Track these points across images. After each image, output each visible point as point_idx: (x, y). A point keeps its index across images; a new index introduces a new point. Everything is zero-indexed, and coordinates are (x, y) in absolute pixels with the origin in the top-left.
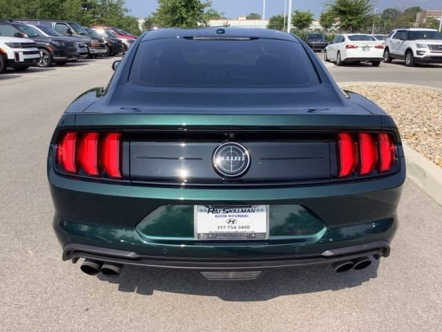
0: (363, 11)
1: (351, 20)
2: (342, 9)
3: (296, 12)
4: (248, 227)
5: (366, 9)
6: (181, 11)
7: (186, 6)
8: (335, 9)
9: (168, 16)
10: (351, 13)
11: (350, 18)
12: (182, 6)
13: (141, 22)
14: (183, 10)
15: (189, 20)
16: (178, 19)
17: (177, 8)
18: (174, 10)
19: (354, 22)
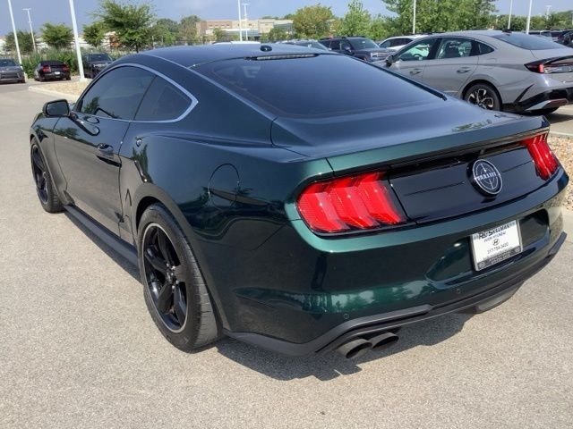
0: (144, 22)
1: (132, 34)
2: (118, 20)
3: (48, 26)
4: (507, 245)
5: (147, 19)
8: (108, 21)
10: (130, 25)
11: (131, 31)
19: (137, 37)
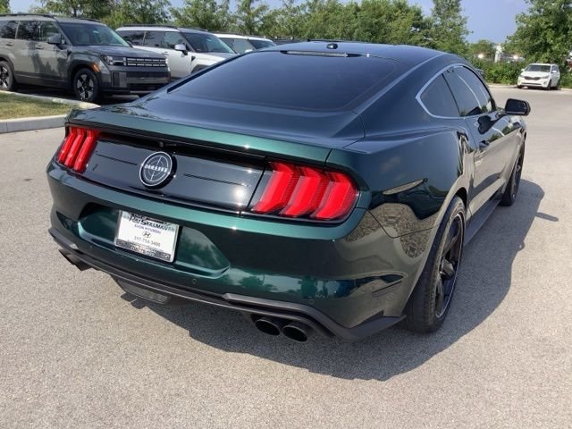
4: (159, 244)
6: (546, 34)
7: (555, 28)
9: (527, 40)
12: (549, 27)
13: (499, 49)
14: (550, 34)
15: (555, 48)
16: (540, 46)
17: (542, 30)
18: (536, 32)
